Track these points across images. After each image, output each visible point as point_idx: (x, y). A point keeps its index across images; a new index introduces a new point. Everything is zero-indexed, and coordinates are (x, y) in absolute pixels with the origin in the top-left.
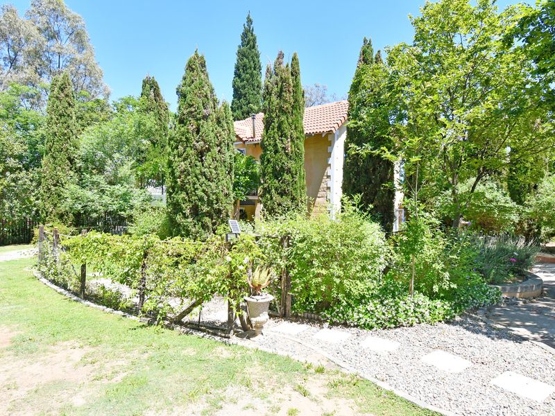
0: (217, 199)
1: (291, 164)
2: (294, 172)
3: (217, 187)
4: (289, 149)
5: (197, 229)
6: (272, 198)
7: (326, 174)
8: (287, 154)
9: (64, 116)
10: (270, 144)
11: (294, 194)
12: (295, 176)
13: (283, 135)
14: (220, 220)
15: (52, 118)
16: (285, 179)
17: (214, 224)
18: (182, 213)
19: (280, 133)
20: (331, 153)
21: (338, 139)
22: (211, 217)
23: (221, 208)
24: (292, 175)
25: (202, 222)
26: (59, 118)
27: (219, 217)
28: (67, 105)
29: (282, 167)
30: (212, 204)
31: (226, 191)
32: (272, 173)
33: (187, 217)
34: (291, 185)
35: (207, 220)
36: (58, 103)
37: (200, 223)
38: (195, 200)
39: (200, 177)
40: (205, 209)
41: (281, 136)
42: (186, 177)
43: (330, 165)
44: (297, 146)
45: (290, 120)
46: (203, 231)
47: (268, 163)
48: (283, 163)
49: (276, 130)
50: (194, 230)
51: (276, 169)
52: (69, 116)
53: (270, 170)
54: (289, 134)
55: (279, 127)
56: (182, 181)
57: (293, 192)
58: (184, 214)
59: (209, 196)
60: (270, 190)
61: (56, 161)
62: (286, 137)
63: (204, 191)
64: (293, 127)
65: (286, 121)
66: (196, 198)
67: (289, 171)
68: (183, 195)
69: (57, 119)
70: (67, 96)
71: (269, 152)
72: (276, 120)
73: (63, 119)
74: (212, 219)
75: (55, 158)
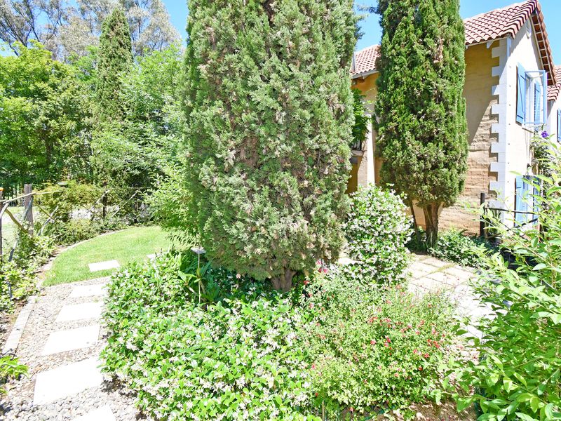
0: (315, 121)
1: (443, 85)
2: (450, 100)
3: (314, 88)
4: (441, 56)
5: (258, 206)
6: (404, 147)
7: (487, 112)
8: (436, 68)
9: (114, 57)
10: (399, 54)
11: (449, 140)
12: (450, 107)
13: (427, 33)
14: (322, 182)
15: (102, 62)
16: (432, 112)
17: (305, 192)
18: (216, 159)
19: (420, 32)
20: (498, 78)
21: (510, 54)
22: (296, 170)
23: (325, 147)
24: (446, 105)
25: (271, 186)
26: (109, 59)
27: (319, 174)
28: (117, 44)
29: (426, 90)
30: (301, 133)
31: (338, 105)
32: (405, 103)
33: (230, 172)
34: (443, 123)
35: (286, 179)
36: (107, 42)
37: (266, 189)
38: (249, 123)
39: (262, 54)
40: (280, 146)
41: (423, 37)
42: (221, 55)
43: (497, 97)
44: (454, 53)
45: (439, 8)
46: (275, 213)
47: (396, 88)
48: (429, 83)
49: (411, 27)
50: (247, 206)
51: (414, 96)
52: (120, 57)
53: (400, 98)
54: (438, 31)
55: (418, 22)
56: (213, 70)
57: (448, 135)
58: (220, 162)
59: (289, 111)
60: (399, 133)
61: (107, 110)
62: (433, 36)
63: (274, 93)
64: (446, 19)
65: (432, 9)
66: (251, 116)
67: (440, 98)
68: (217, 108)
69: (107, 62)
70: (118, 34)
71: (397, 68)
72: (410, 11)
73: (113, 61)
74: (301, 179)
75: (105, 107)
